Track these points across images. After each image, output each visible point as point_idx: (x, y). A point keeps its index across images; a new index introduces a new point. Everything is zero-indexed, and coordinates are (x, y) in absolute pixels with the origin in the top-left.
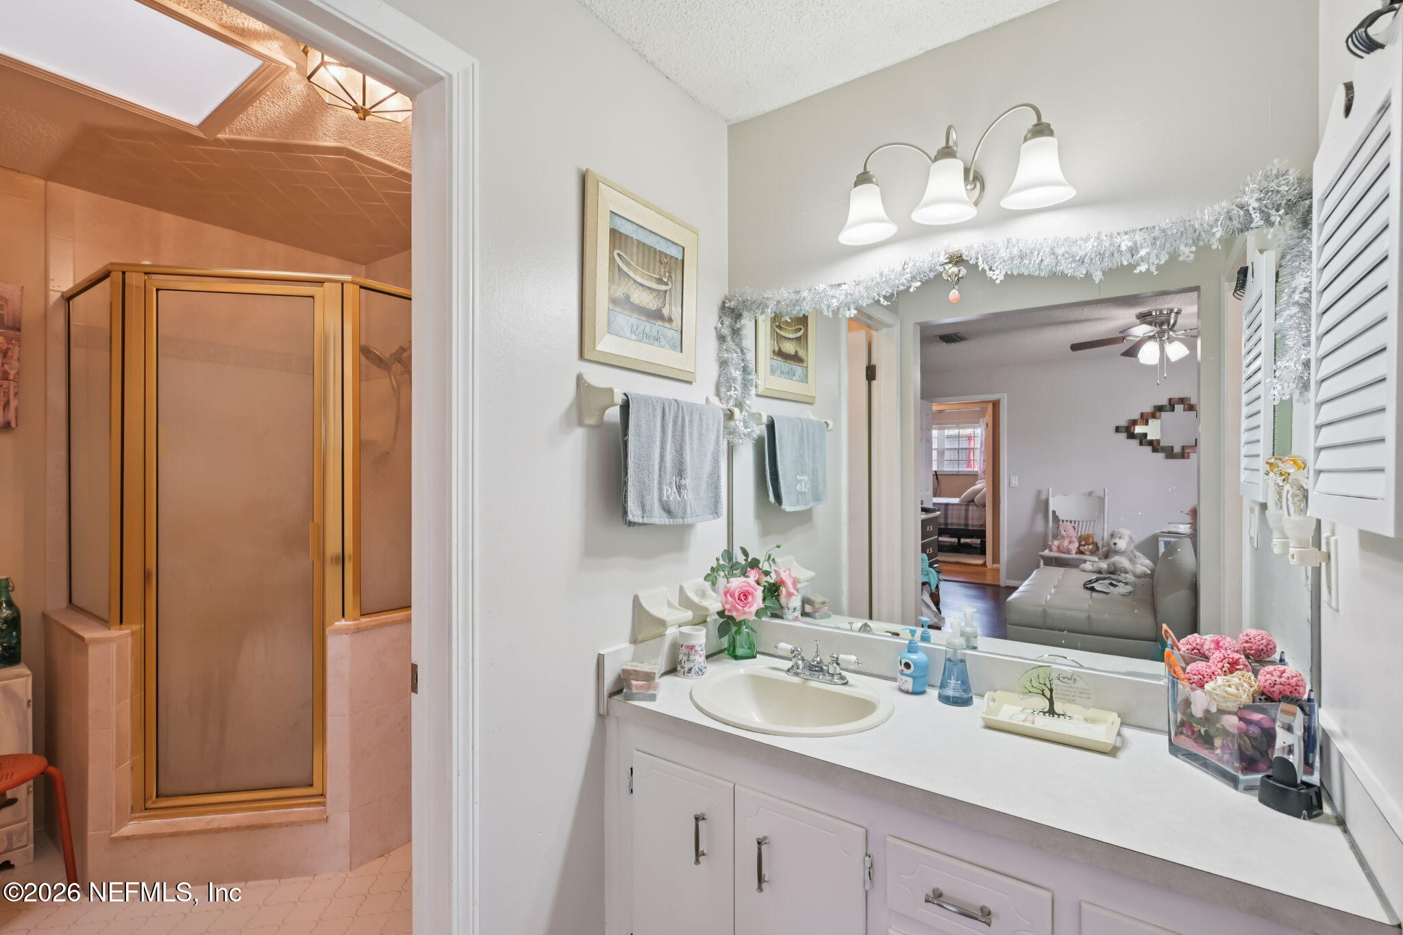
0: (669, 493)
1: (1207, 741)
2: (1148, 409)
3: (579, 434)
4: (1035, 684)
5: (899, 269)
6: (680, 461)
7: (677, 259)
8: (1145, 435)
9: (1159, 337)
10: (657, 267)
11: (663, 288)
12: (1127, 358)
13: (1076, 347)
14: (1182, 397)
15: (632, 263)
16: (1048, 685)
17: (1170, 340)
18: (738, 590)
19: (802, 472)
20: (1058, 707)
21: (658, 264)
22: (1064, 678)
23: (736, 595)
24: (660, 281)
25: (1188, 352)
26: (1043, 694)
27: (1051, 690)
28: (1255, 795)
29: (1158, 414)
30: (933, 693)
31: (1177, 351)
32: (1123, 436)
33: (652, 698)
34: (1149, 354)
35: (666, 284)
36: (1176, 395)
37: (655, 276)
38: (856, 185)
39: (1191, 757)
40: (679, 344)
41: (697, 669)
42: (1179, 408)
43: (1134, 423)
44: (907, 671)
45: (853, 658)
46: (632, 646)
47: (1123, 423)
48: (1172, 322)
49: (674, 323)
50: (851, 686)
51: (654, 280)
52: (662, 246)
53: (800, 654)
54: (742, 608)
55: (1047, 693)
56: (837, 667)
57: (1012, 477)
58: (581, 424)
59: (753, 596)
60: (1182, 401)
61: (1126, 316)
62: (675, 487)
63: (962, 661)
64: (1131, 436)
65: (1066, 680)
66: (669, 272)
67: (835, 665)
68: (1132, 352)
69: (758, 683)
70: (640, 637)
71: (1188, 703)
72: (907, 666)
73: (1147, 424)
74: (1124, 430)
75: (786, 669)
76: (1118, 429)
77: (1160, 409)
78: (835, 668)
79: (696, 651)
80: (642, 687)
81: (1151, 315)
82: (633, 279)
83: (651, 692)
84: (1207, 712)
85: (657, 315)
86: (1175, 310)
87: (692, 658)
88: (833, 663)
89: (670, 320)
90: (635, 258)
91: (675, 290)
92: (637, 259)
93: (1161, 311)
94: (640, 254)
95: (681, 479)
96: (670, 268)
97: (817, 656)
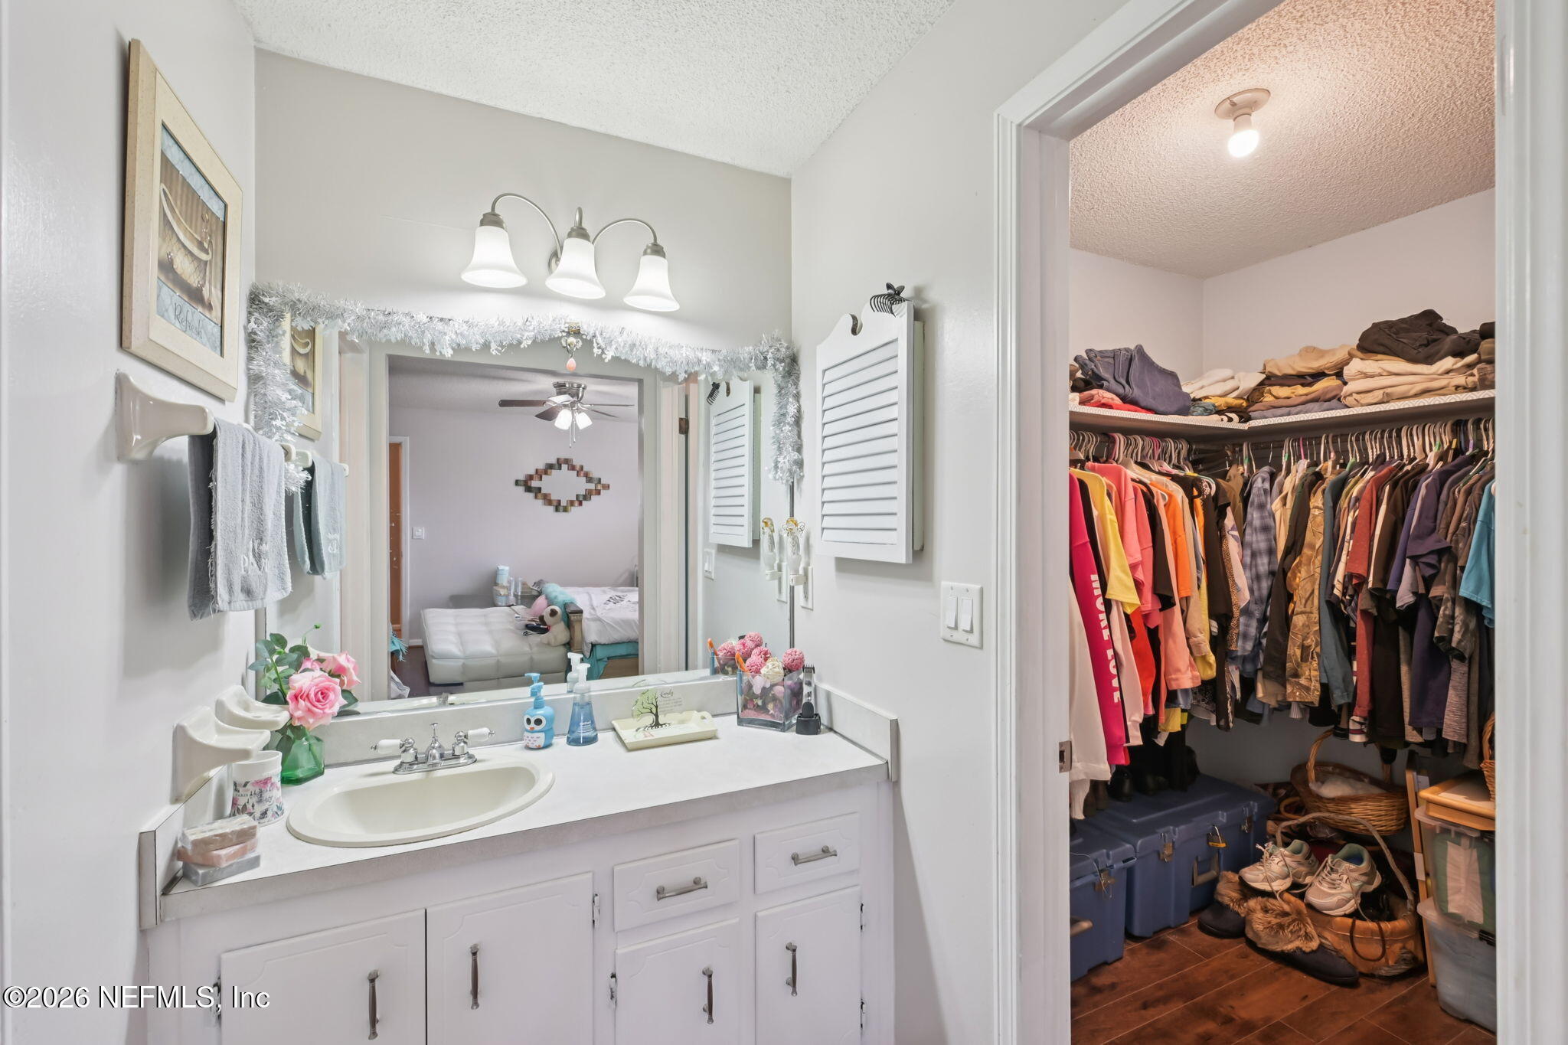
0: (246, 565)
1: (763, 709)
2: (541, 466)
3: (118, 472)
4: (646, 705)
5: (520, 324)
6: (259, 518)
7: (218, 218)
8: (539, 489)
9: (571, 406)
10: (199, 224)
11: (204, 257)
12: (539, 419)
13: (504, 403)
14: (567, 457)
15: (176, 210)
16: (655, 704)
17: (579, 411)
18: (314, 688)
19: (334, 529)
20: (661, 720)
21: (200, 219)
22: (665, 694)
23: (312, 695)
24: (200, 245)
25: (591, 423)
26: (651, 712)
27: (657, 707)
28: (793, 731)
29: (549, 471)
30: (560, 742)
31: (584, 421)
32: (521, 489)
33: (255, 863)
34: (563, 420)
35: (206, 252)
36: (563, 456)
37: (196, 236)
38: (482, 223)
39: (751, 722)
40: (219, 343)
41: (275, 809)
42: (564, 467)
43: (531, 477)
44: (537, 728)
45: (486, 730)
46: (179, 808)
47: (522, 477)
48: (580, 395)
49: (214, 312)
50: (481, 761)
51: (196, 243)
52: (205, 194)
53: (412, 746)
54: (321, 711)
55: (654, 710)
56: (465, 746)
57: (415, 528)
58: (120, 458)
59: (334, 693)
60: (567, 461)
61: (546, 383)
62: (251, 556)
63: (589, 704)
64: (529, 489)
65: (667, 695)
66: (210, 236)
67: (462, 744)
68: (549, 415)
69: (356, 800)
70: (187, 790)
71: (750, 686)
72: (538, 722)
73: (541, 479)
74: (522, 483)
75: (392, 769)
76: (517, 483)
77: (550, 467)
78: (463, 747)
79: (272, 784)
80: (234, 855)
81: (565, 386)
82: (177, 235)
83: (251, 855)
84: (764, 689)
85: (195, 296)
86: (583, 386)
87: (266, 795)
88: (459, 743)
89: (210, 307)
90: (179, 203)
91: (216, 264)
92: (181, 204)
93: (572, 385)
94: (184, 198)
95: (260, 544)
96: (211, 231)
97: (436, 741)
